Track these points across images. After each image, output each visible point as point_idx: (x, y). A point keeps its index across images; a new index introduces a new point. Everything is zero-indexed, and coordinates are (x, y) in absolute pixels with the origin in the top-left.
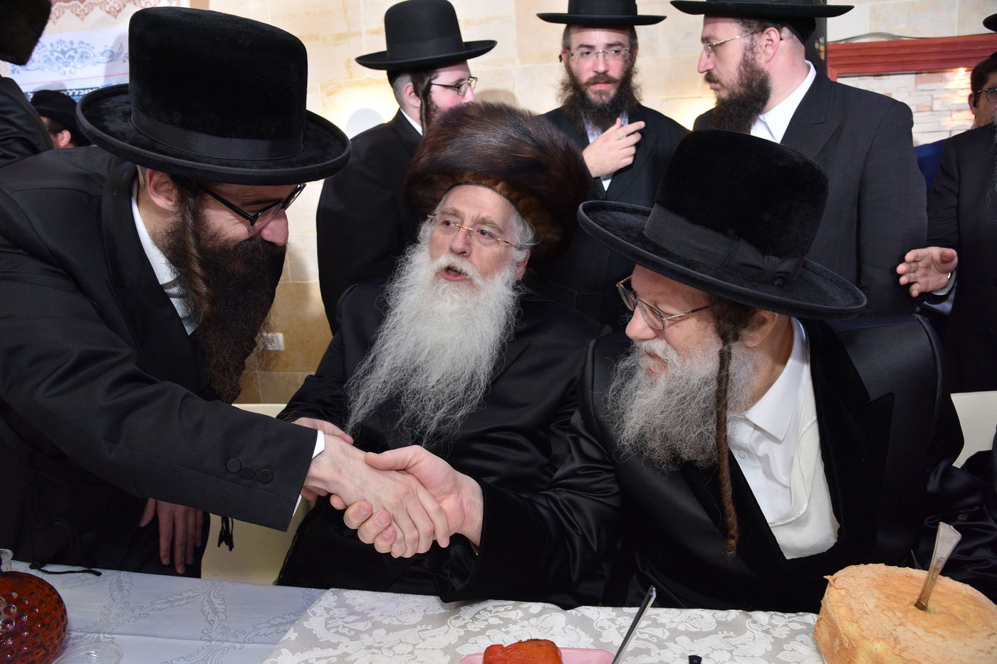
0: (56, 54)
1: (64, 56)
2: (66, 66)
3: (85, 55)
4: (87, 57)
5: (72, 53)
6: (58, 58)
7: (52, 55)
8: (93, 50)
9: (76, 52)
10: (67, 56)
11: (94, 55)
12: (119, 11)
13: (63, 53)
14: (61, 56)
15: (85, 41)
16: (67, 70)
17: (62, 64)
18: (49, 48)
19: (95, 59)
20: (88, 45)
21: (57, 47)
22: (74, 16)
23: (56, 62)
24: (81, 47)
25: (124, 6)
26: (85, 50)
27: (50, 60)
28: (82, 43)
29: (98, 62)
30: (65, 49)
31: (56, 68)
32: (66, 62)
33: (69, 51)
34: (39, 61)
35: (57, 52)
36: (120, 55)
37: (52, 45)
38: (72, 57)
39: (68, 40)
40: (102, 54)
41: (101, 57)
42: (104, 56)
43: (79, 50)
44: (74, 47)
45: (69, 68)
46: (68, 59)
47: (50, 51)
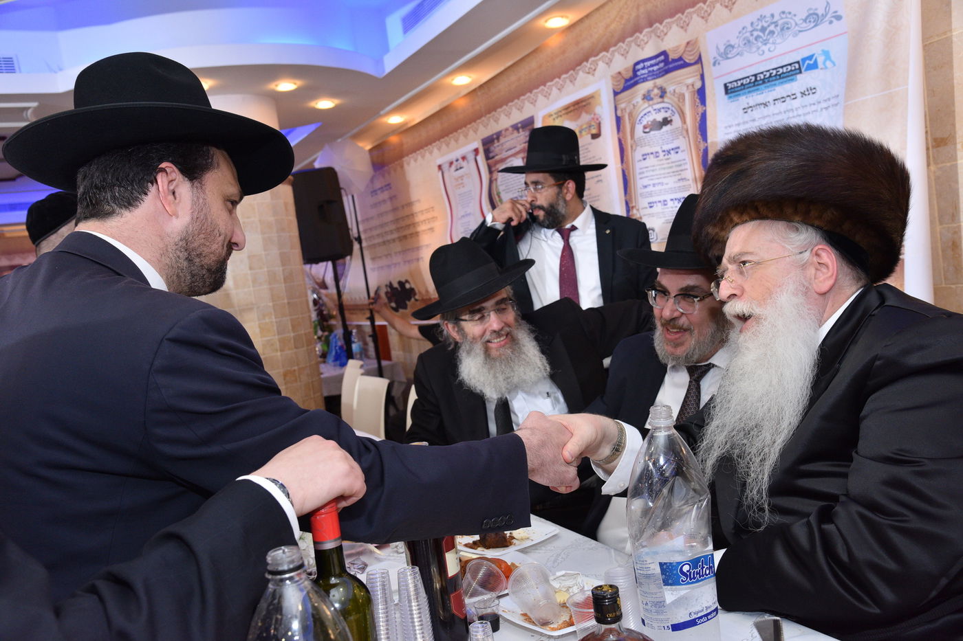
0: (755, 34)
1: (764, 34)
2: (765, 44)
3: (787, 26)
4: (788, 28)
5: (772, 28)
6: (756, 39)
7: (752, 35)
8: (795, 18)
9: (776, 26)
10: (767, 32)
11: (796, 24)
13: (763, 29)
14: (761, 34)
15: (787, 10)
16: (765, 48)
17: (762, 42)
18: (750, 29)
19: (797, 28)
20: (790, 13)
21: (758, 25)
23: (755, 42)
24: (782, 18)
26: (786, 20)
27: (749, 41)
28: (783, 13)
29: (800, 31)
30: (765, 25)
31: (754, 49)
32: (765, 40)
33: (769, 26)
34: (739, 46)
35: (757, 30)
36: (826, 15)
37: (752, 24)
38: (772, 33)
39: (768, 15)
40: (805, 21)
41: (804, 25)
42: (808, 21)
43: (780, 22)
44: (775, 20)
45: (768, 46)
46: (767, 35)
47: (751, 32)
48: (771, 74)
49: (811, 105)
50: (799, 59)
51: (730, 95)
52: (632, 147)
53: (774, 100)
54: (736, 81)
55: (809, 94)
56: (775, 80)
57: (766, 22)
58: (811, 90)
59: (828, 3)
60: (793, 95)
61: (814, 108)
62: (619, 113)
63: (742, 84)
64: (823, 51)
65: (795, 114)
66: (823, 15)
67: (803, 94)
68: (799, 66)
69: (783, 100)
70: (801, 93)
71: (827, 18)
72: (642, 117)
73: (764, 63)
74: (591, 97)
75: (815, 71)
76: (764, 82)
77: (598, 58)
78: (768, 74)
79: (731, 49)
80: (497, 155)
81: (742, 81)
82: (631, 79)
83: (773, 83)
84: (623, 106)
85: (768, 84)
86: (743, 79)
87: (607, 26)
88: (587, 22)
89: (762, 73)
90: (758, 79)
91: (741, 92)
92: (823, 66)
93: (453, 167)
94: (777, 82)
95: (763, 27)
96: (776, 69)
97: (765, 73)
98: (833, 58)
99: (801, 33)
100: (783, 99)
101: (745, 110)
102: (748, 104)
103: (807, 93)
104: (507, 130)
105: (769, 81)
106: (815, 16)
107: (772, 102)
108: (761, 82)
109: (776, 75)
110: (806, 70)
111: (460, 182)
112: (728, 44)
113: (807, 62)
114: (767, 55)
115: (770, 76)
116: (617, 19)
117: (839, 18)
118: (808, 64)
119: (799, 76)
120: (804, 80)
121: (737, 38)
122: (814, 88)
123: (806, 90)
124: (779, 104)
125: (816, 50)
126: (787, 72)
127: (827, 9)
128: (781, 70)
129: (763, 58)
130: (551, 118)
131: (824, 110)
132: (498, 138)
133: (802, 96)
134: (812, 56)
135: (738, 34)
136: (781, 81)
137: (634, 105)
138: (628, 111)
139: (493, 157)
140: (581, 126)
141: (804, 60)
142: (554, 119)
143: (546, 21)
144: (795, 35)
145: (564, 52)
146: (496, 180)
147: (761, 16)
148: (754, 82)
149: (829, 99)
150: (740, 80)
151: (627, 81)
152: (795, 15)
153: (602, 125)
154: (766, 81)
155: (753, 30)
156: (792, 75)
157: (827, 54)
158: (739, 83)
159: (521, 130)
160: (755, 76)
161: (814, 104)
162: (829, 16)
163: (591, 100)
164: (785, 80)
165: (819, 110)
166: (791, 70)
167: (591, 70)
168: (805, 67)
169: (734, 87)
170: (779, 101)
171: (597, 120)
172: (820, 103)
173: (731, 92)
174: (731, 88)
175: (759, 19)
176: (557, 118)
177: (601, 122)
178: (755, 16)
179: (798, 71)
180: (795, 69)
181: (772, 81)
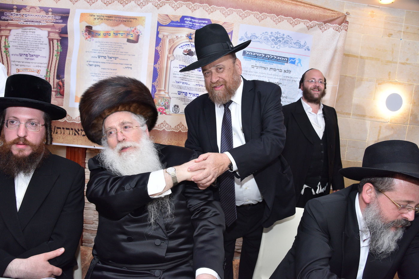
0: (273, 38)
1: (277, 40)
2: (276, 44)
3: (287, 42)
4: (287, 43)
5: (281, 39)
6: (272, 40)
8: (292, 41)
9: (283, 40)
11: (291, 43)
12: (311, 27)
13: (277, 38)
14: (275, 39)
16: (276, 46)
17: (274, 43)
19: (291, 45)
20: (291, 38)
22: (289, 24)
24: (287, 38)
25: (315, 26)
26: (288, 39)
27: (268, 39)
28: (289, 36)
29: (292, 47)
30: (279, 37)
31: (270, 44)
32: (276, 43)
33: (280, 38)
34: (261, 38)
37: (272, 33)
38: (280, 41)
39: (282, 33)
40: (295, 44)
41: (294, 45)
42: (296, 44)
43: (285, 39)
44: (284, 37)
45: (277, 46)
46: (278, 41)
47: (270, 36)
48: (273, 57)
49: (287, 77)
50: (289, 57)
51: (246, 57)
52: (168, 58)
53: (270, 68)
54: (253, 52)
55: (287, 72)
56: (275, 60)
57: (279, 35)
59: (305, 42)
60: (280, 70)
61: (288, 79)
62: (160, 36)
63: (255, 55)
64: (299, 58)
66: (303, 45)
67: (285, 71)
68: (288, 60)
70: (284, 71)
71: (304, 48)
72: (184, 45)
73: (272, 51)
74: (135, 18)
75: (293, 65)
78: (272, 57)
79: (256, 38)
80: (12, 20)
82: (177, 22)
83: (273, 61)
84: (166, 34)
85: (270, 61)
86: (257, 53)
89: (270, 55)
90: (267, 57)
91: (254, 58)
92: (297, 65)
94: (275, 62)
95: (277, 37)
96: (277, 56)
97: (271, 56)
98: (301, 63)
99: (292, 48)
100: (275, 70)
101: (253, 67)
102: (256, 65)
103: (287, 71)
104: (33, 7)
106: (299, 44)
107: (269, 69)
108: (267, 59)
109: (276, 59)
112: (254, 35)
113: (292, 60)
114: (275, 49)
117: (309, 50)
119: (286, 64)
120: (287, 66)
121: (261, 35)
122: (290, 71)
124: (272, 71)
125: (297, 57)
126: (281, 60)
127: (305, 44)
128: (279, 58)
129: (273, 49)
130: (92, 18)
131: (294, 81)
132: (19, 9)
134: (295, 58)
136: (277, 62)
137: (177, 37)
138: (169, 37)
140: (117, 31)
141: (291, 59)
142: (95, 19)
146: (7, 37)
147: (278, 32)
148: (263, 57)
149: (297, 78)
150: (255, 53)
151: (172, 22)
153: (140, 37)
154: (270, 59)
155: (271, 36)
156: (283, 62)
157: (300, 60)
158: (254, 54)
159: (50, 13)
160: (266, 55)
161: (289, 77)
162: (305, 47)
163: (132, 20)
164: (279, 62)
166: (283, 60)
167: (141, 4)
168: (290, 61)
169: (250, 55)
170: (273, 69)
171: (137, 33)
172: (292, 78)
173: (247, 56)
174: (248, 54)
175: (276, 33)
176: (98, 19)
177: (140, 35)
178: (274, 31)
179: (286, 62)
180: (285, 60)
181: (273, 60)
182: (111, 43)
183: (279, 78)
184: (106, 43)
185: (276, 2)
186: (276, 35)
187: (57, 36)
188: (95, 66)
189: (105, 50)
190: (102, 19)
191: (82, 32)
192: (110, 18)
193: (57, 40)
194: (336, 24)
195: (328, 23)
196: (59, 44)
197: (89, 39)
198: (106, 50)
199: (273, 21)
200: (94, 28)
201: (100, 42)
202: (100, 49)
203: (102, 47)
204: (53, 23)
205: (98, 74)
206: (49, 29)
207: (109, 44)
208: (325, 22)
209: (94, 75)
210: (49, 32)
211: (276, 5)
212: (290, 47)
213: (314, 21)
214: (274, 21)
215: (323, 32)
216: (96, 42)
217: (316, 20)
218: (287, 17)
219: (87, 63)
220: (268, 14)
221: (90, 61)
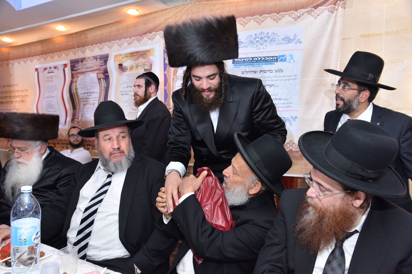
0: (257, 39)
2: (261, 45)
3: (274, 40)
4: (274, 41)
5: (266, 39)
6: (257, 42)
7: (255, 39)
8: (278, 37)
9: (269, 38)
11: (278, 40)
12: (299, 17)
13: (262, 38)
14: (260, 40)
15: (276, 33)
16: (261, 47)
17: (260, 44)
19: (278, 42)
20: (277, 34)
22: (273, 20)
24: (272, 36)
25: (303, 14)
26: (274, 37)
27: (253, 42)
28: (274, 33)
29: (280, 43)
30: (263, 37)
31: (255, 46)
33: (265, 37)
34: (246, 43)
35: (258, 38)
37: (256, 35)
38: (266, 41)
39: (266, 32)
41: (282, 41)
42: (284, 40)
43: (271, 37)
44: (269, 36)
45: (263, 46)
46: (263, 41)
47: (254, 38)
48: (261, 59)
49: (279, 77)
50: (277, 55)
51: (235, 64)
52: (173, 79)
53: (260, 71)
54: (241, 58)
55: (279, 72)
56: (263, 62)
57: (264, 35)
58: (281, 71)
59: (295, 35)
60: (271, 70)
61: (281, 78)
63: (244, 61)
64: (290, 54)
65: (270, 79)
66: (293, 39)
67: (276, 71)
68: (277, 58)
69: (266, 72)
70: (275, 70)
71: (294, 41)
73: (259, 53)
74: (148, 51)
75: (285, 62)
76: (257, 62)
77: (157, 33)
78: (260, 59)
79: (241, 44)
80: (79, 69)
81: (244, 59)
85: (259, 63)
86: (245, 58)
87: (166, 20)
88: (154, 15)
89: (257, 57)
90: (254, 60)
91: (243, 64)
92: (289, 61)
93: (47, 71)
94: (264, 63)
96: (265, 57)
97: (258, 58)
98: (294, 59)
99: (280, 45)
101: (243, 73)
102: (245, 70)
103: (278, 71)
104: (89, 58)
105: (259, 62)
106: (288, 39)
107: (259, 72)
108: (255, 61)
109: (264, 60)
110: (281, 61)
111: (50, 79)
113: (282, 57)
114: (261, 50)
115: (261, 60)
116: (174, 17)
117: (300, 42)
118: (282, 58)
119: (276, 63)
120: (278, 65)
121: (246, 39)
122: (282, 70)
123: (278, 70)
125: (287, 54)
126: (270, 60)
127: (295, 37)
128: (267, 58)
129: (259, 51)
130: (121, 57)
131: (287, 80)
132: (82, 61)
133: (276, 72)
134: (285, 55)
135: (246, 38)
136: (266, 63)
139: (77, 70)
140: (138, 64)
141: (280, 56)
142: (123, 57)
143: (128, 10)
144: (277, 44)
145: (136, 26)
146: (76, 82)
147: (262, 32)
148: (251, 61)
149: (290, 76)
150: (243, 58)
152: (279, 36)
153: (152, 65)
154: (258, 61)
155: (256, 38)
156: (272, 62)
157: (291, 56)
158: (242, 60)
159: (98, 60)
160: (253, 58)
161: (281, 77)
162: (296, 40)
163: (147, 52)
164: (268, 63)
165: (284, 80)
166: (272, 59)
167: (151, 38)
168: (280, 60)
169: (239, 61)
170: (263, 72)
171: (150, 62)
172: (285, 77)
173: (237, 63)
174: (237, 61)
175: (260, 33)
176: (125, 57)
177: (153, 64)
178: (258, 32)
179: (276, 61)
180: (275, 59)
181: (261, 62)
182: (134, 74)
183: (270, 80)
184: (131, 75)
185: (259, 3)
186: (259, 36)
187: (102, 76)
188: (126, 94)
189: (130, 81)
190: (127, 57)
191: (117, 69)
192: (133, 55)
193: (103, 78)
194: (331, 5)
195: (321, 6)
196: (105, 82)
197: (121, 74)
198: (132, 81)
199: (256, 23)
200: (124, 65)
201: (127, 75)
202: (128, 81)
203: (129, 79)
204: (99, 67)
205: (128, 101)
206: (97, 72)
207: (133, 75)
208: (316, 7)
209: (125, 102)
210: (97, 74)
211: (259, 5)
212: (278, 45)
213: (300, 10)
214: (258, 22)
215: (316, 19)
216: (125, 75)
217: (303, 8)
218: (271, 14)
219: (121, 93)
220: (251, 17)
221: (122, 92)
